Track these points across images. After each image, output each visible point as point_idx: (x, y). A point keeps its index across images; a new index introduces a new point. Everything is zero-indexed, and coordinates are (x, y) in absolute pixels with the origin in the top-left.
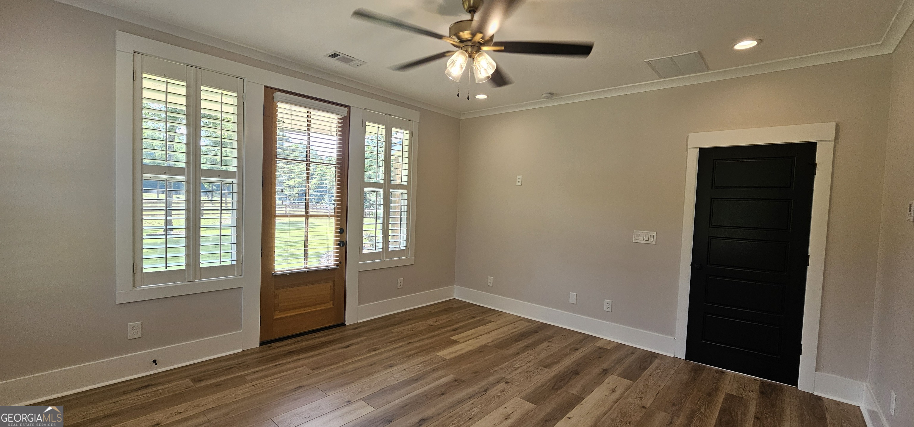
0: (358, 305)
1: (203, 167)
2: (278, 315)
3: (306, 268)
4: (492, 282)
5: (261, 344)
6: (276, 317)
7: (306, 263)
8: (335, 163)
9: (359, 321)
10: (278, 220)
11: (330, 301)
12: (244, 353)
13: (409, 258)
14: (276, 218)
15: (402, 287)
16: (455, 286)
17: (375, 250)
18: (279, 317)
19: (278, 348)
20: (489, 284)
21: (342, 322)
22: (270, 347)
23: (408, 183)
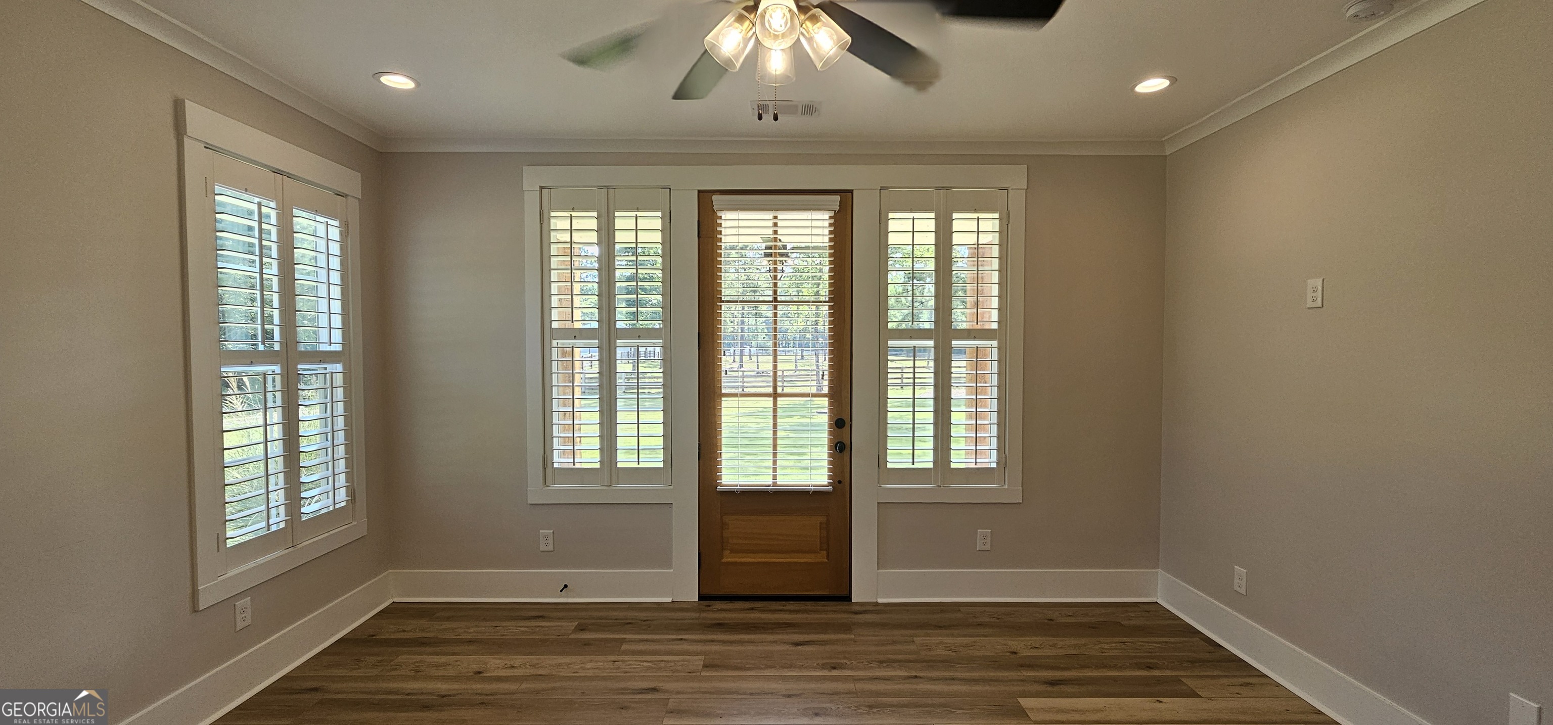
0: (878, 569)
1: (619, 325)
2: (728, 558)
3: (775, 484)
4: (1244, 583)
5: (701, 598)
6: (723, 560)
7: (775, 477)
8: (827, 299)
9: (880, 601)
10: (726, 403)
11: (821, 550)
12: (674, 606)
13: (1006, 487)
14: (723, 399)
15: (988, 547)
16: (1159, 570)
17: (913, 464)
18: (729, 560)
19: (722, 612)
20: (1236, 588)
21: (846, 593)
22: (709, 606)
23: (998, 324)
